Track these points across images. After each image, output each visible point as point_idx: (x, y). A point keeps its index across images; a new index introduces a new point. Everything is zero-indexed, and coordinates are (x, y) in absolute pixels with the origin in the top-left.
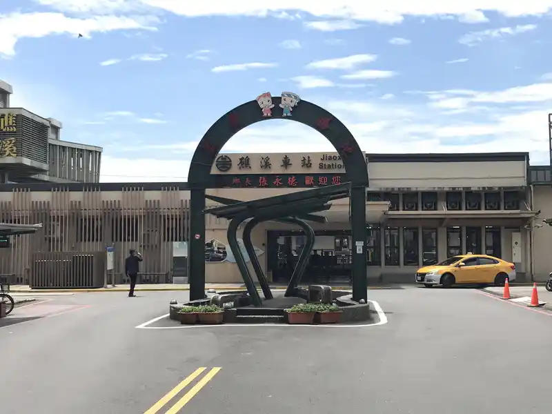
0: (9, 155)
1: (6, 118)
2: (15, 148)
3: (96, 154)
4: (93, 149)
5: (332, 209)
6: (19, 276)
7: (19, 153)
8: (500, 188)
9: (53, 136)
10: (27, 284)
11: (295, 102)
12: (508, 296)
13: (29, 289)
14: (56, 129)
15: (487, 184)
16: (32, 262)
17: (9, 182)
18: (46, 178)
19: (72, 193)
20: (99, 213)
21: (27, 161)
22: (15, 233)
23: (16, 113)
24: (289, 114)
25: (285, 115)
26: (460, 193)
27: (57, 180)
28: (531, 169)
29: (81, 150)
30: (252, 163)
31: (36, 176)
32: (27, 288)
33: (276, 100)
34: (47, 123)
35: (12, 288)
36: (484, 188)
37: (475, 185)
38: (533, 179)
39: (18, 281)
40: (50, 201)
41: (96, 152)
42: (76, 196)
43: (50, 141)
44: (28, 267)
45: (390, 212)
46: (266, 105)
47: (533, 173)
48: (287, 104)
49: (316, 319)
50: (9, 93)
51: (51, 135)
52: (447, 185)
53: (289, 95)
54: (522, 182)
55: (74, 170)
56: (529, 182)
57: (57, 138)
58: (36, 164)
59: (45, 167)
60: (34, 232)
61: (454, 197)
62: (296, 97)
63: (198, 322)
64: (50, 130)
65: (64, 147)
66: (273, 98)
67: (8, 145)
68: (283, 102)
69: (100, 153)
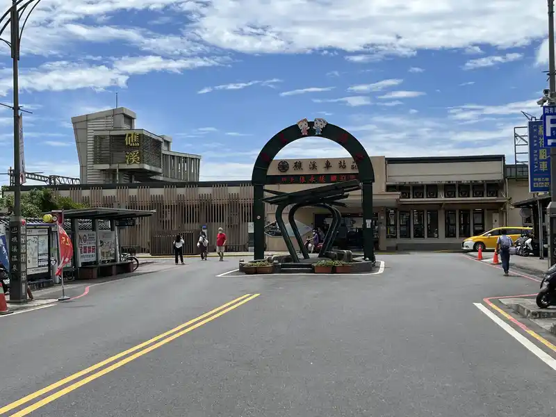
0: (135, 163)
1: (132, 137)
2: (138, 158)
3: (196, 160)
4: (194, 157)
5: (349, 198)
6: (143, 247)
7: (142, 161)
8: (483, 181)
9: (166, 148)
10: (149, 252)
11: (324, 125)
12: (481, 258)
13: (150, 256)
14: (168, 143)
15: (474, 178)
16: (152, 238)
17: (135, 182)
18: (161, 178)
19: (178, 189)
20: (197, 203)
21: (147, 167)
22: (139, 216)
23: (138, 133)
24: (320, 133)
25: (317, 134)
26: (454, 185)
27: (169, 180)
28: (506, 167)
29: (186, 158)
30: (304, 166)
31: (154, 177)
32: (149, 255)
33: (311, 124)
34: (161, 139)
35: (137, 255)
36: (471, 181)
37: (465, 179)
38: (508, 174)
39: (143, 251)
40: (163, 194)
41: (196, 159)
42: (181, 191)
43: (163, 152)
44: (149, 241)
45: (401, 200)
46: (304, 127)
47: (508, 170)
48: (319, 126)
49: (334, 270)
50: (134, 119)
51: (164, 147)
52: (444, 180)
53: (320, 120)
54: (499, 177)
55: (181, 172)
56: (505, 177)
57: (168, 150)
58: (153, 169)
59: (160, 170)
60: (150, 215)
61: (450, 188)
62: (324, 122)
63: (256, 273)
64: (163, 145)
65: (173, 156)
66: (308, 123)
67: (134, 155)
68: (315, 125)
69: (199, 160)
